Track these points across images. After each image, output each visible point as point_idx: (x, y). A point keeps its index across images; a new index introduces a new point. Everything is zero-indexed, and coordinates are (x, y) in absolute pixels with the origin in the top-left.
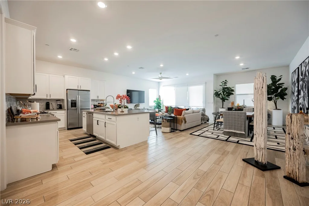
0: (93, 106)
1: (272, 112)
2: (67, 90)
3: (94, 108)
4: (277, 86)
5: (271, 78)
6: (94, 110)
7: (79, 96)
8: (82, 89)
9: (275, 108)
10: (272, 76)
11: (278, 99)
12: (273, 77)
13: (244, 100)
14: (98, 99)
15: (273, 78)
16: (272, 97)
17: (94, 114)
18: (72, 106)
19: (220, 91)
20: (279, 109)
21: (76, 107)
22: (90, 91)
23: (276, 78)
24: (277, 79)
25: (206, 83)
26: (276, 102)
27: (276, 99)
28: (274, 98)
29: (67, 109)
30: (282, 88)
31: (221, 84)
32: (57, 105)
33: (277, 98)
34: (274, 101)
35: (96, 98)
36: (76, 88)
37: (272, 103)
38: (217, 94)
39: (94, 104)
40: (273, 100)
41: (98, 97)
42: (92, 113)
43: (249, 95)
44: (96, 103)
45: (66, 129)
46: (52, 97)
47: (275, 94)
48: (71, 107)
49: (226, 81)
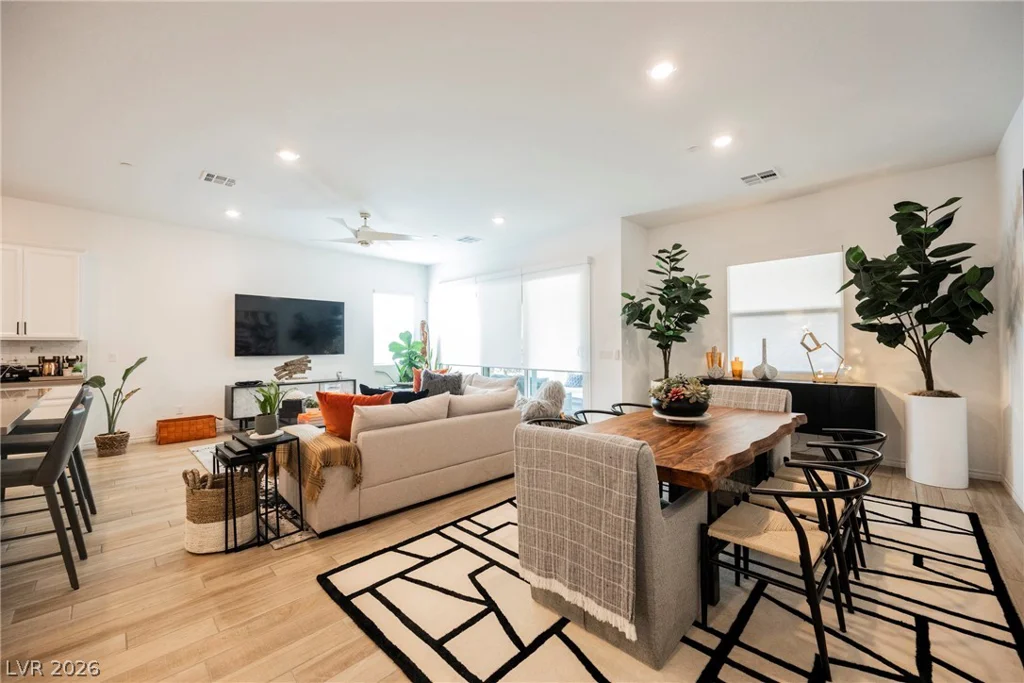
1: (903, 406)
4: (933, 260)
5: (892, 218)
9: (923, 387)
10: (897, 206)
11: (938, 333)
12: (906, 210)
13: (764, 340)
15: (907, 216)
16: (902, 325)
19: (648, 299)
20: (946, 388)
23: (922, 214)
24: (930, 223)
25: (591, 261)
26: (929, 351)
27: (927, 336)
28: (913, 327)
30: (958, 270)
31: (655, 264)
33: (930, 328)
34: (918, 345)
37: (904, 357)
38: (636, 314)
40: (909, 342)
43: (789, 318)
47: (917, 309)
49: (676, 246)
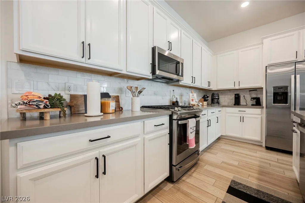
2: (266, 67)
7: (298, 76)
21: (287, 103)
29: (267, 107)
32: (252, 98)
36: (292, 59)
45: (264, 145)
46: (242, 86)
48: (274, 103)
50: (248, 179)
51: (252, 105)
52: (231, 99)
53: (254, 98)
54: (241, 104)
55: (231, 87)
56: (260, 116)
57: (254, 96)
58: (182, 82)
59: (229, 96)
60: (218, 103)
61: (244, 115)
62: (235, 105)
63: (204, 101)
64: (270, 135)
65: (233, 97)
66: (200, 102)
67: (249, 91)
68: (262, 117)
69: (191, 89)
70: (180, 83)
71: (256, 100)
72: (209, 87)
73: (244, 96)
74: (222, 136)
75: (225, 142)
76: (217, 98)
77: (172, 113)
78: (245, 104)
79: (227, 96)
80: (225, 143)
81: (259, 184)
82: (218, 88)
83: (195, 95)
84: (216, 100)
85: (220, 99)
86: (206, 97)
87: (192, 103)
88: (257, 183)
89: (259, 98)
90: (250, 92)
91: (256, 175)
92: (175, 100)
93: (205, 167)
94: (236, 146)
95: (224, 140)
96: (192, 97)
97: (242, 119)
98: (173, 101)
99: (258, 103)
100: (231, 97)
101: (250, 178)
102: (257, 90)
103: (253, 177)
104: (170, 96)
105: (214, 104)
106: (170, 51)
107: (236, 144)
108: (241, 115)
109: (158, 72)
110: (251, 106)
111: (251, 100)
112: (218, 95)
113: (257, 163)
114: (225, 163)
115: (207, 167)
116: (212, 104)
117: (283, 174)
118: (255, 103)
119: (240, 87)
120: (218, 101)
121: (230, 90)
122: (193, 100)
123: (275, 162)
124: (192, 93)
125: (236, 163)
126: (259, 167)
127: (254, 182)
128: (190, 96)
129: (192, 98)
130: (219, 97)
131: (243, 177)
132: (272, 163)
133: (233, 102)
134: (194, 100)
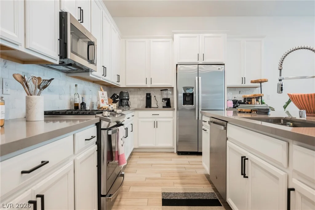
0: (232, 102)
2: (177, 65)
3: (234, 107)
6: (235, 113)
7: (200, 78)
8: (207, 61)
14: (243, 85)
17: (229, 126)
18: (185, 102)
21: (192, 104)
22: (224, 64)
29: (178, 109)
32: (163, 99)
35: (239, 84)
36: (195, 60)
39: (234, 99)
41: (243, 80)
42: (223, 123)
44: (240, 97)
45: (175, 152)
46: (155, 84)
48: (184, 104)
50: (174, 186)
51: (164, 107)
52: (142, 100)
53: (165, 99)
54: (152, 106)
55: (142, 84)
56: (171, 119)
57: (165, 97)
58: (93, 73)
59: (139, 96)
60: (128, 105)
61: (157, 120)
62: (146, 107)
63: (113, 103)
64: (181, 140)
65: (144, 97)
66: (110, 104)
67: (161, 90)
68: (173, 120)
69: (94, 84)
70: (91, 75)
71: (166, 101)
72: (118, 83)
73: (155, 96)
74: (134, 149)
75: (139, 156)
76: (127, 98)
77: (100, 120)
78: (156, 106)
79: (136, 96)
80: (139, 158)
81: (184, 187)
82: (127, 85)
83: (105, 93)
84: (125, 101)
85: (129, 100)
86: (116, 96)
87: (102, 105)
88: (182, 187)
89: (170, 98)
90: (161, 92)
91: (179, 181)
92: (79, 101)
93: (131, 190)
94: (152, 158)
95: (137, 154)
96: (102, 97)
97: (156, 125)
98: (76, 103)
99: (168, 104)
100: (141, 97)
101: (175, 185)
102: (167, 90)
103: (177, 183)
104: (70, 94)
105: (123, 106)
106: (81, 22)
107: (151, 156)
108: (154, 120)
109: (70, 55)
110: (162, 108)
111: (162, 101)
112: (128, 95)
113: (175, 169)
114: (149, 178)
115: (133, 189)
116: (120, 107)
117: (195, 173)
118: (165, 105)
119: (152, 85)
120: (128, 102)
121: (139, 89)
122: (103, 101)
123: (187, 164)
124: (101, 91)
125: (159, 176)
126: (178, 173)
127: (180, 187)
128: (100, 95)
129: (102, 99)
130: (128, 96)
131: (169, 186)
132: (186, 166)
133: (144, 103)
134: (105, 101)
